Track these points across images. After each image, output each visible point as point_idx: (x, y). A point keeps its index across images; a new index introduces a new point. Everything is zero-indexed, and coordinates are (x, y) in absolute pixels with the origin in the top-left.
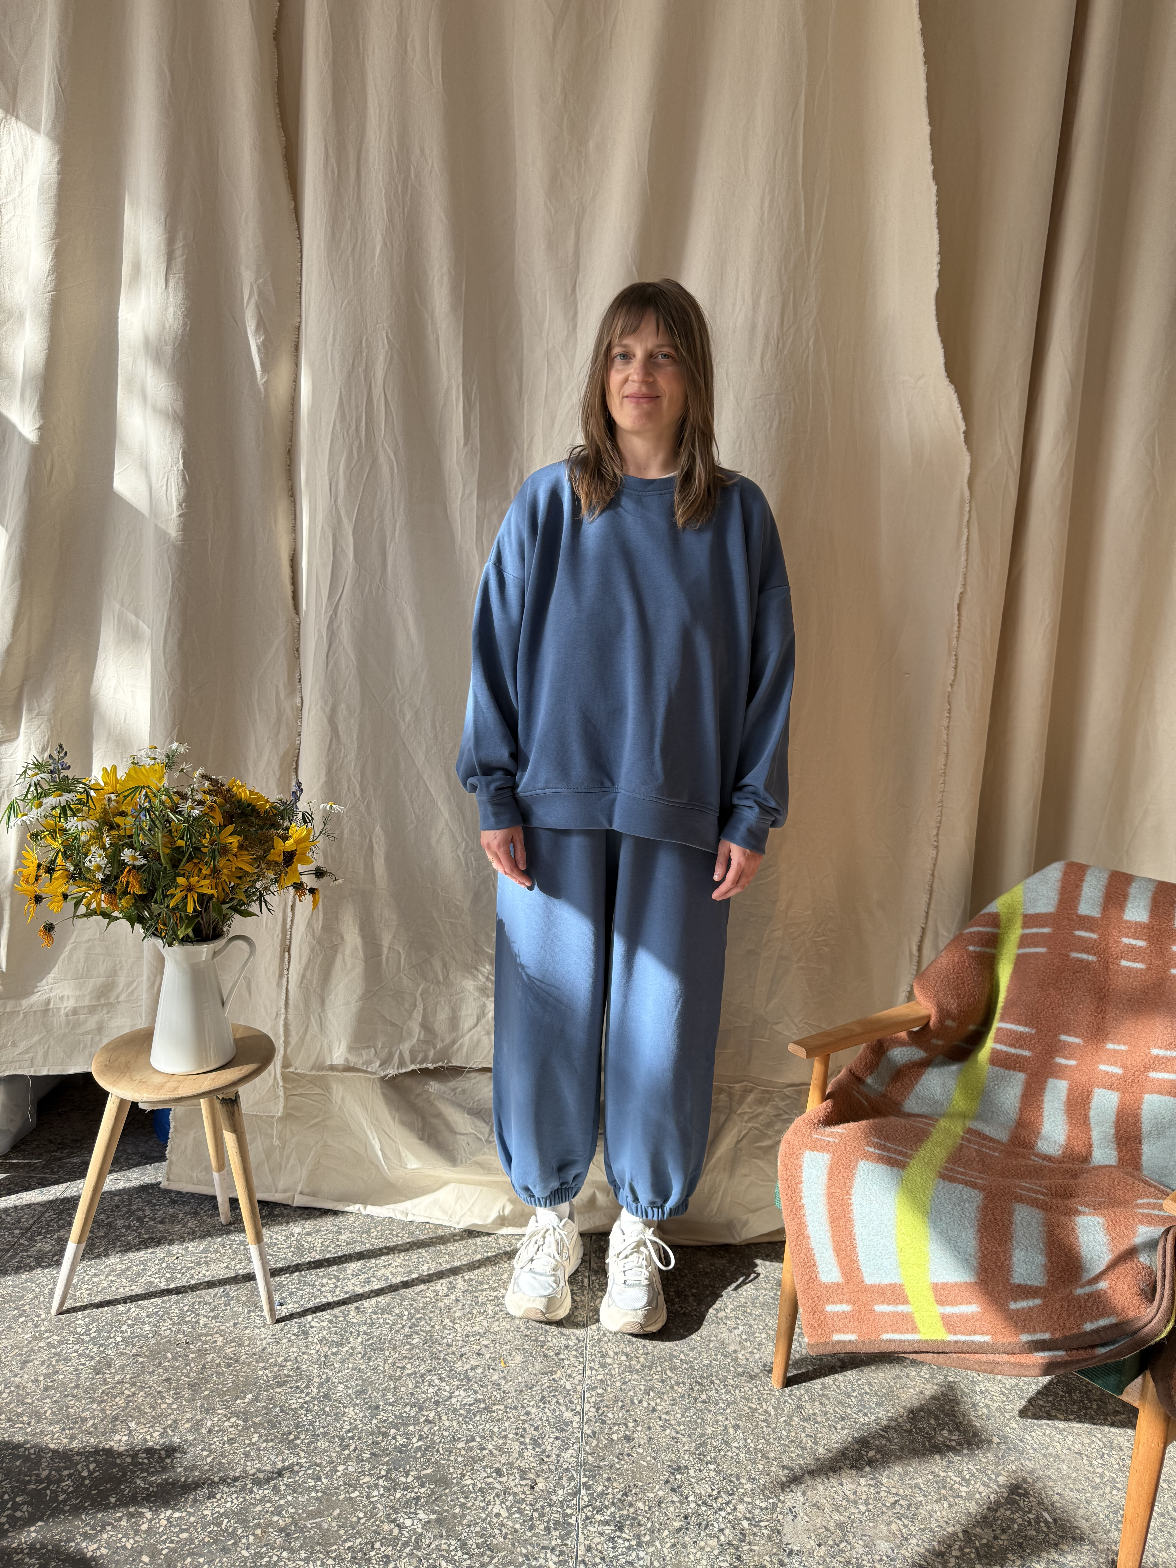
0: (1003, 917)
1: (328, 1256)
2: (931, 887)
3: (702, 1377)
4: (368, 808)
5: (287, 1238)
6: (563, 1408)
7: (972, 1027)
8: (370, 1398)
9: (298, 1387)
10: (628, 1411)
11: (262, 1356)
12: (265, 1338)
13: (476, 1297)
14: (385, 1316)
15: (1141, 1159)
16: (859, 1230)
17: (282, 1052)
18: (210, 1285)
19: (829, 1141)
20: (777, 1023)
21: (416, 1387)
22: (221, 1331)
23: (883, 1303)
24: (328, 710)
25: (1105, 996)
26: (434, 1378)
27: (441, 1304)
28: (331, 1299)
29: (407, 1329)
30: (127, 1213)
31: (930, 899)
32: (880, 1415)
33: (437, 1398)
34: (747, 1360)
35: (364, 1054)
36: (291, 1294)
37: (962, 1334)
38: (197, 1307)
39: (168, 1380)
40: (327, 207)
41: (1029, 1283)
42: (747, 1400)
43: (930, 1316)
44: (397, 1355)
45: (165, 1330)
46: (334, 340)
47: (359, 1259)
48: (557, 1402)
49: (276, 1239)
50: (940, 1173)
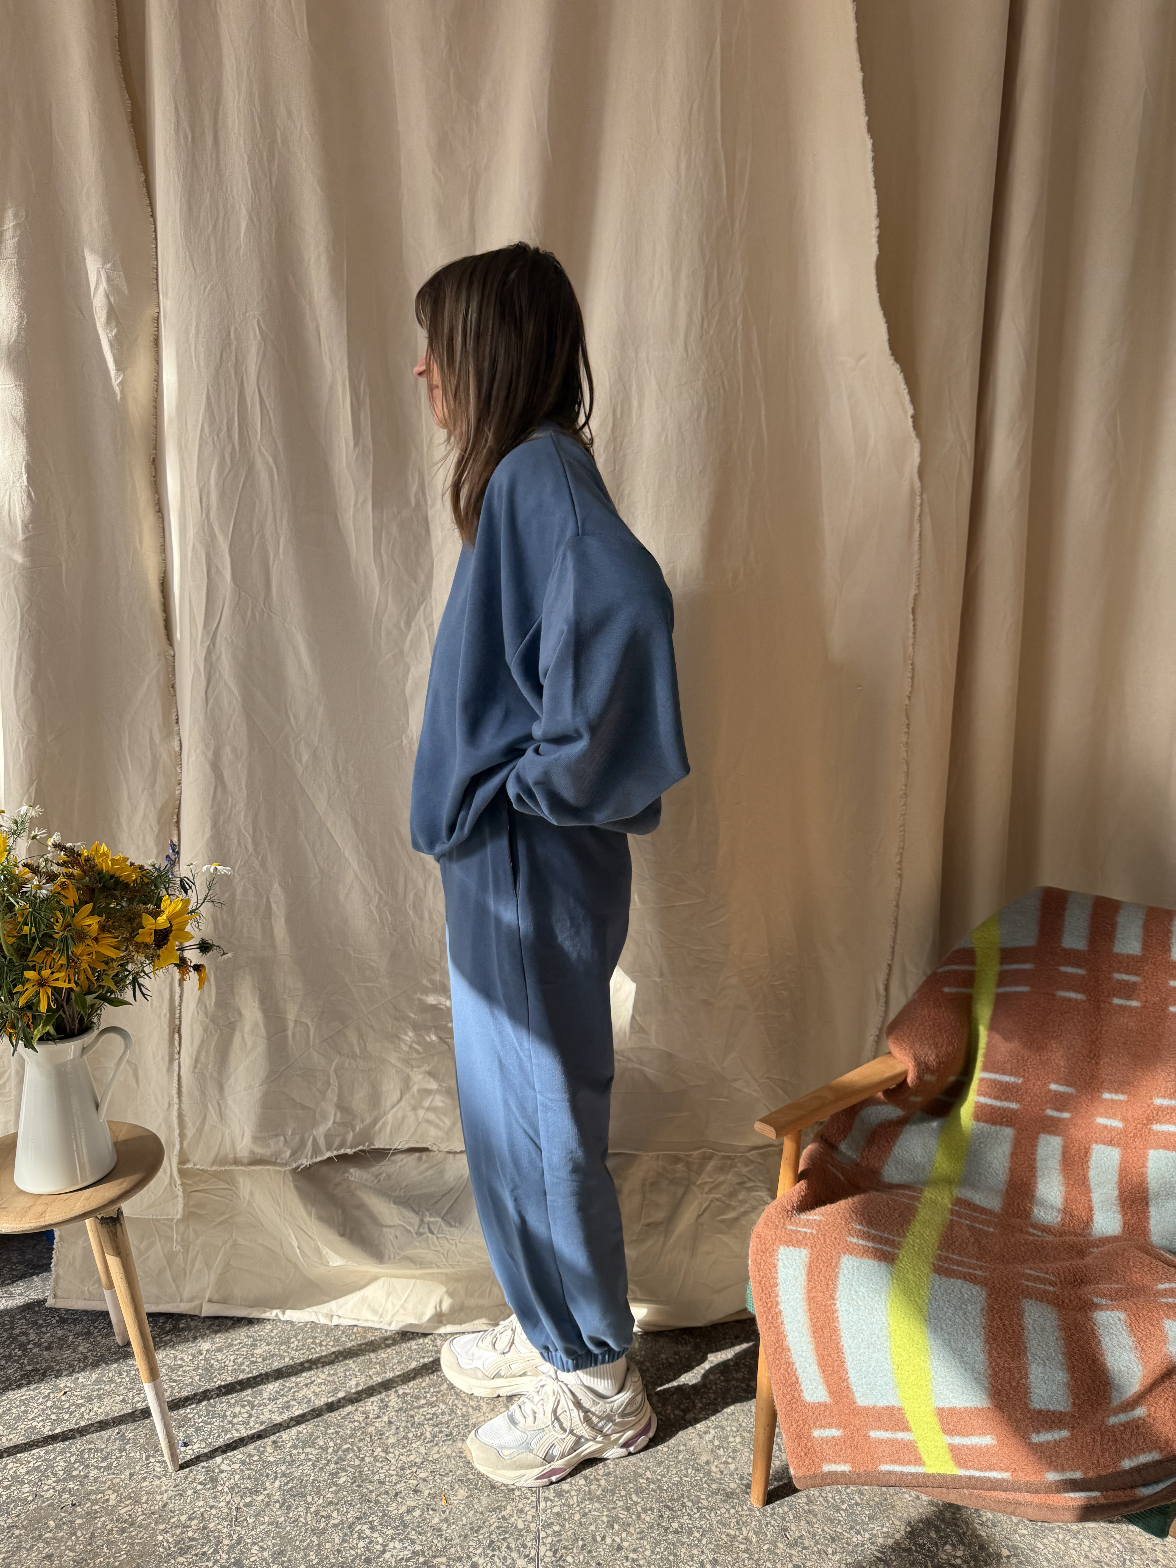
0: (979, 954)
1: (241, 1377)
2: (896, 919)
3: (672, 1500)
4: (263, 863)
5: (194, 1357)
6: (515, 1555)
7: (952, 1079)
8: (290, 1560)
9: (204, 1553)
10: (590, 1552)
11: (162, 1515)
12: (166, 1491)
13: (412, 1416)
14: (306, 1450)
15: (1148, 1223)
16: (848, 1341)
17: (177, 1147)
18: (103, 1425)
19: (806, 1233)
20: (736, 1080)
21: (344, 1541)
22: (114, 1485)
23: (880, 1428)
24: (210, 754)
25: (1097, 1039)
26: (365, 1527)
27: (371, 1429)
28: (244, 1433)
29: (332, 1466)
30: (8, 1339)
31: (895, 933)
32: (875, 1532)
33: (368, 1554)
34: (722, 1472)
35: (272, 1144)
36: (198, 1430)
37: (975, 1469)
38: (86, 1456)
39: (49, 1557)
40: (181, 180)
41: (1052, 1408)
42: (724, 1525)
43: (936, 1447)
44: (321, 1501)
45: (48, 1490)
46: (198, 331)
47: (277, 1379)
48: (508, 1547)
49: (182, 1359)
50: (934, 1265)
